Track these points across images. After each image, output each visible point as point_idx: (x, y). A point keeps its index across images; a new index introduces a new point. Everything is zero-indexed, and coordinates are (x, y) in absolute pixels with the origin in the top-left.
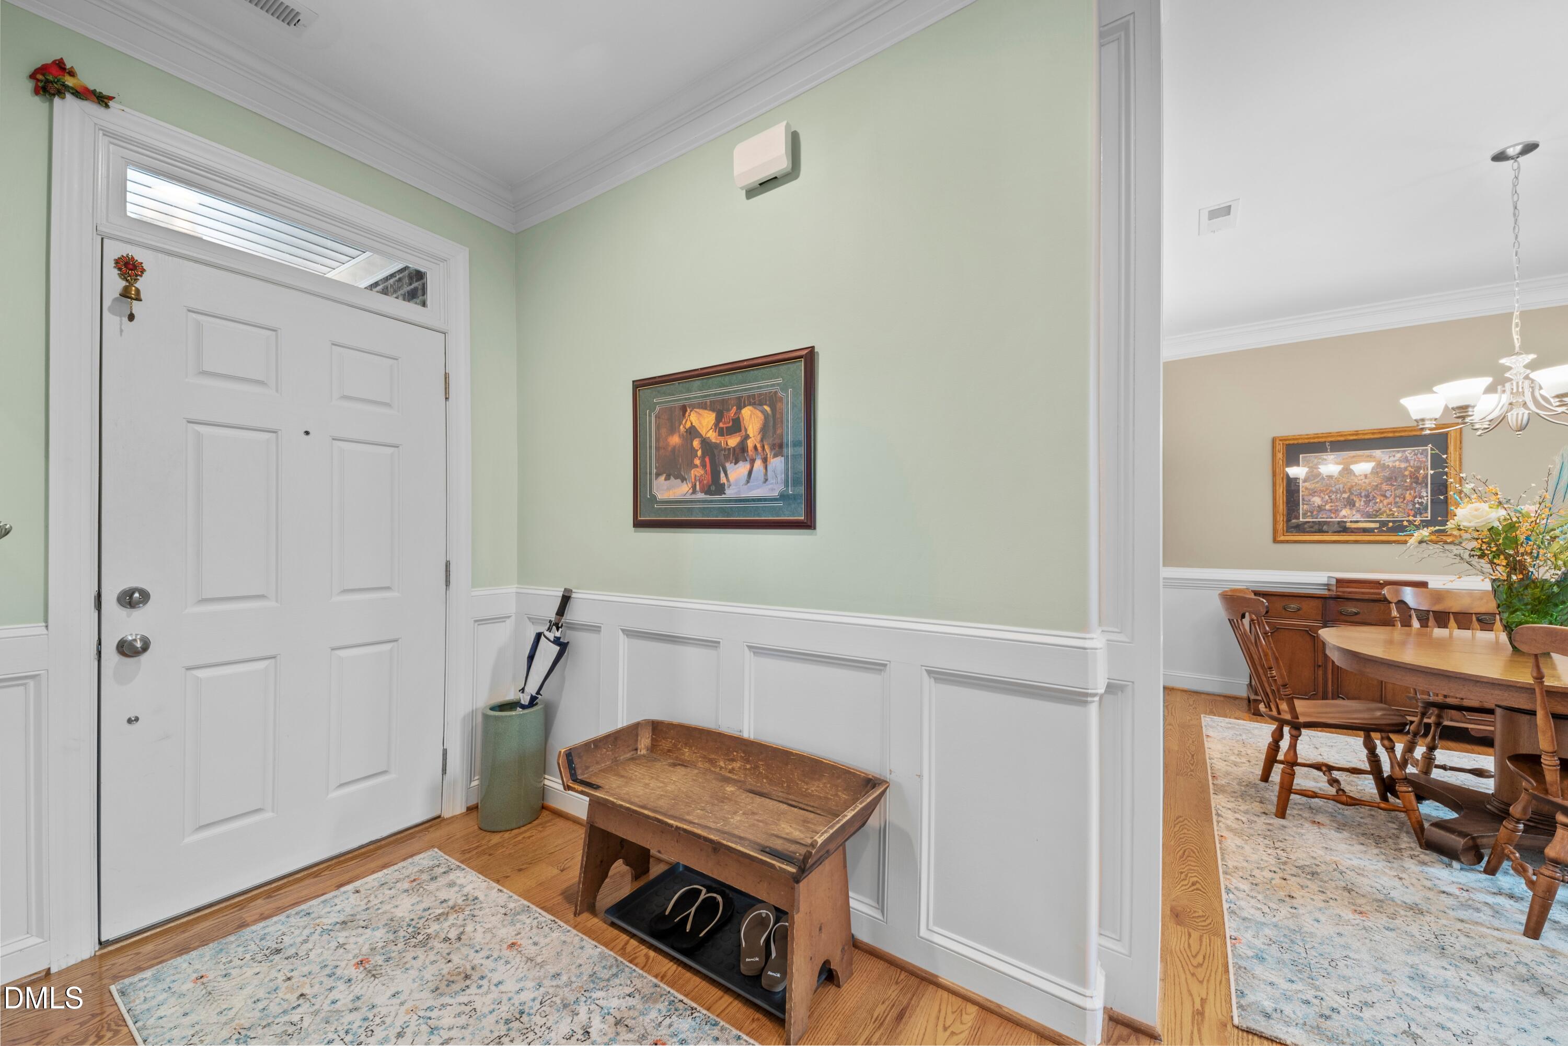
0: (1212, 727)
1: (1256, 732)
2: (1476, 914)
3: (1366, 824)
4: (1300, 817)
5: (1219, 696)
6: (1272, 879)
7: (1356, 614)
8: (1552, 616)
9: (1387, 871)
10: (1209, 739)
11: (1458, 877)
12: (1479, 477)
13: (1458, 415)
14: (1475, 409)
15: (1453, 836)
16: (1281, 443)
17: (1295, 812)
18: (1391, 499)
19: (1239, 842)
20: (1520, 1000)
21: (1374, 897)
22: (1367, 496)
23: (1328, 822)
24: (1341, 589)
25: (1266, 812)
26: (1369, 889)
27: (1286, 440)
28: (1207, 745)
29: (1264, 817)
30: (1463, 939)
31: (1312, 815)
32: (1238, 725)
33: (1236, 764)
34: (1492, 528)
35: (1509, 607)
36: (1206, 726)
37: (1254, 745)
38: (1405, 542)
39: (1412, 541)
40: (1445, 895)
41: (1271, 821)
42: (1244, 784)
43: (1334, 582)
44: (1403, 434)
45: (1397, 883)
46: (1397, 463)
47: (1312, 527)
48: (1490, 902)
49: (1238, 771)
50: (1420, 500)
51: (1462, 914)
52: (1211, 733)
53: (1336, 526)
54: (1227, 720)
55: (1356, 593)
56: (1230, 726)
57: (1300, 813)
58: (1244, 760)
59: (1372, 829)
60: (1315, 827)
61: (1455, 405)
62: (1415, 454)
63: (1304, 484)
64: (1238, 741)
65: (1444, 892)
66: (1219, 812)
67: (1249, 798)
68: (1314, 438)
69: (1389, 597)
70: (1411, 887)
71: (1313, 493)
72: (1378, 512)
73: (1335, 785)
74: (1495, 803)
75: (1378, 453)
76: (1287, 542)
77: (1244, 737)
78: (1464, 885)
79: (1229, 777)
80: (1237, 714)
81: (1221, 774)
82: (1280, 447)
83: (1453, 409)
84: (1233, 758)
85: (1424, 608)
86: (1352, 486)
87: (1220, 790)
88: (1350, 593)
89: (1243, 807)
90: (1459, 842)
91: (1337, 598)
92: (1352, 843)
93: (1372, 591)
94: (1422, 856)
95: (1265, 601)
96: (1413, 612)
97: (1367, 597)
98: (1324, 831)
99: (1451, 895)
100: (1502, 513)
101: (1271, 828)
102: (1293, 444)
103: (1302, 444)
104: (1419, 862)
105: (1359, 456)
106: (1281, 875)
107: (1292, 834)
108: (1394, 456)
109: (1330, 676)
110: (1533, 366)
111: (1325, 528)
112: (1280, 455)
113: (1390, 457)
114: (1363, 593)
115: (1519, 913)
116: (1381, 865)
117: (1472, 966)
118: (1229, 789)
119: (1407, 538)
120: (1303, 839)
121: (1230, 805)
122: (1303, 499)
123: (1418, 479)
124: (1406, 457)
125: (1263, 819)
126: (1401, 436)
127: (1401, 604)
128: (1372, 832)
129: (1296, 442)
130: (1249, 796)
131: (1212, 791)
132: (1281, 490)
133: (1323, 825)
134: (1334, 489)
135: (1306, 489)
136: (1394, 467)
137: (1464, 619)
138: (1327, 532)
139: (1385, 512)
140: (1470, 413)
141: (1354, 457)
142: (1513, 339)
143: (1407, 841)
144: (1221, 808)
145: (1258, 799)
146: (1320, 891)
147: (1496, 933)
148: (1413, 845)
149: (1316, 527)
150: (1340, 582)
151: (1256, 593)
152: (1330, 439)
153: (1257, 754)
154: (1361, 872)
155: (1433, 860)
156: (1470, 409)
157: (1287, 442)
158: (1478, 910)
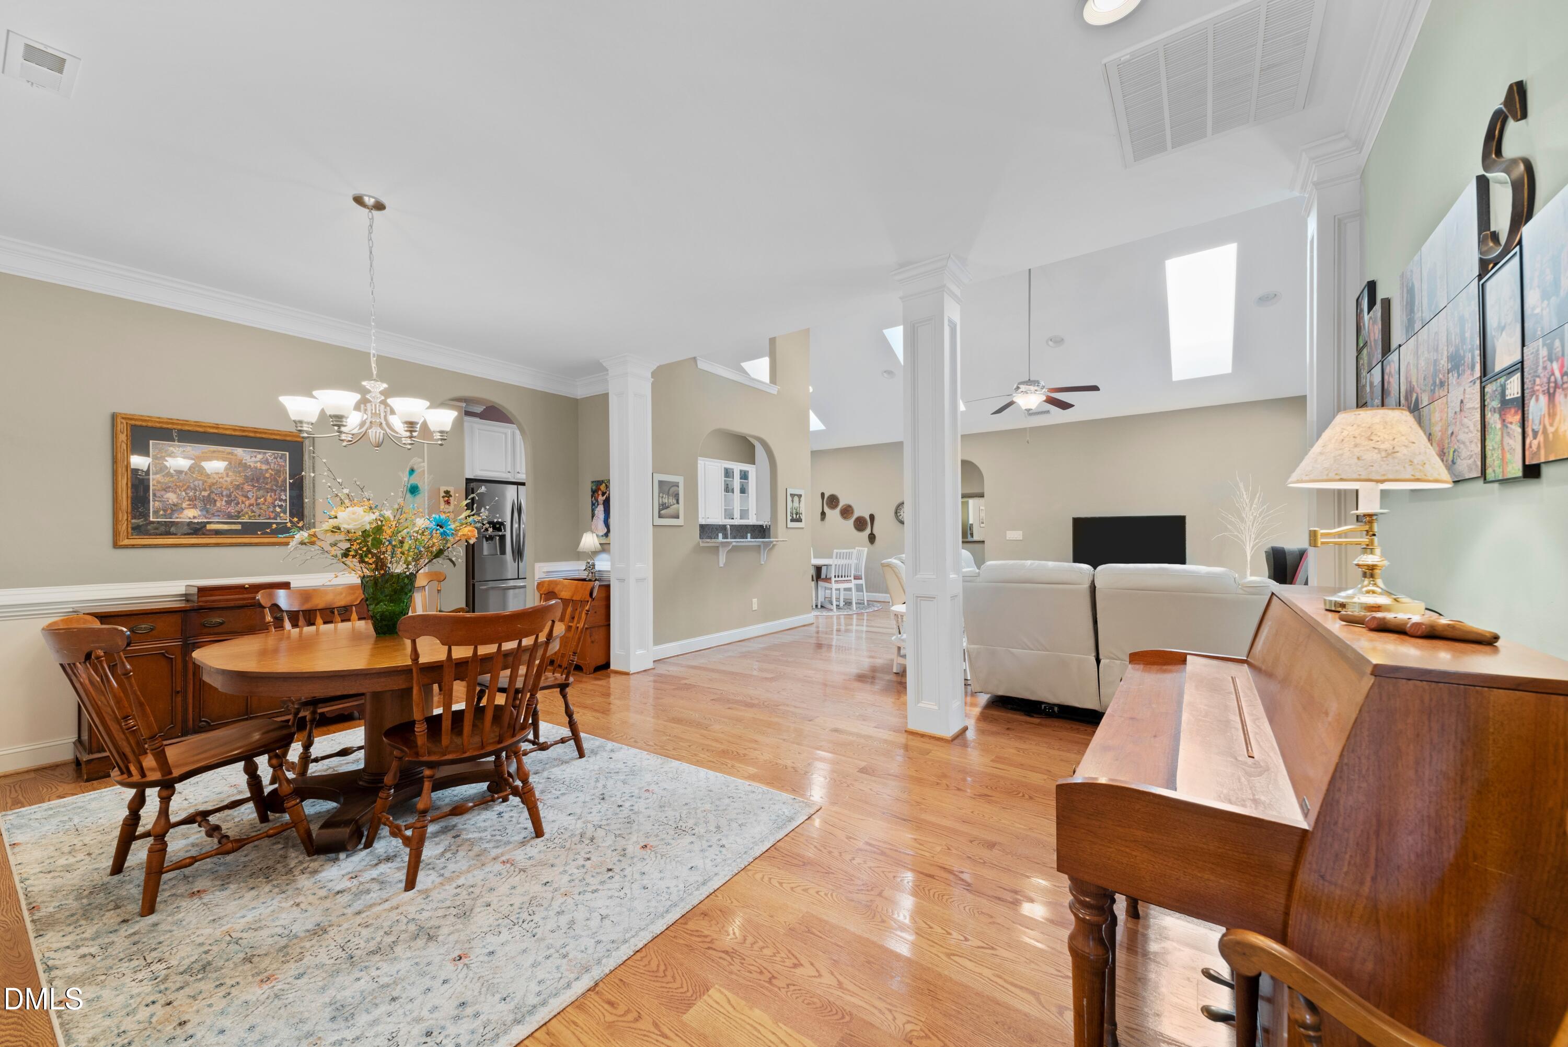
0: (20, 827)
1: (94, 805)
2: (368, 897)
3: (251, 861)
4: (174, 898)
5: (28, 772)
6: (152, 1016)
7: (221, 624)
8: (404, 602)
9: (283, 905)
10: (17, 849)
11: (346, 868)
12: (358, 483)
13: (335, 423)
14: (348, 420)
15: (340, 830)
16: (124, 421)
17: (167, 894)
18: (253, 501)
19: (91, 991)
20: (417, 960)
21: (277, 946)
22: (229, 496)
23: (209, 883)
24: (204, 599)
25: (127, 917)
26: (270, 941)
27: (131, 419)
28: (12, 860)
29: (125, 927)
30: (365, 932)
31: (189, 886)
32: (64, 806)
33: (68, 869)
34: (366, 530)
35: (374, 599)
36: (8, 830)
37: (94, 826)
38: (287, 544)
39: (293, 543)
40: (340, 895)
41: (136, 928)
42: (86, 893)
43: (195, 590)
44: (264, 436)
45: (296, 912)
46: (258, 465)
47: (156, 529)
48: (375, 876)
49: (73, 879)
50: (280, 503)
51: (358, 905)
52: (19, 838)
53: (186, 527)
54: (45, 805)
55: (220, 601)
56: (51, 812)
57: (174, 891)
58: (80, 856)
59: (259, 863)
60: (196, 901)
61: (333, 413)
62: (275, 458)
63: (155, 476)
64: (68, 830)
65: (338, 892)
66: (50, 963)
67: (96, 911)
68: (167, 423)
69: (263, 602)
70: (310, 908)
71: (166, 489)
72: (239, 514)
73: (216, 834)
74: (366, 777)
75: (239, 451)
76: (133, 546)
77: (76, 820)
78: (352, 872)
79: (60, 895)
80: (61, 789)
81: (44, 898)
82: (121, 426)
83: (330, 416)
84: (62, 861)
85: (295, 608)
86: (213, 484)
87: (44, 925)
88: (214, 601)
89: (90, 931)
90: (343, 832)
91: (198, 610)
92: (240, 894)
93: (237, 596)
94: (312, 865)
95: (125, 629)
96: (285, 614)
97: (232, 604)
98: (206, 898)
99: (344, 891)
100: (373, 517)
101: (136, 938)
102: (141, 426)
103: (152, 427)
104: (311, 873)
105: (219, 452)
106: (162, 1002)
107: (168, 928)
108: (255, 457)
109: (190, 701)
110: (386, 394)
111: (173, 529)
112: (122, 437)
113: (251, 457)
114: (227, 600)
115: (396, 873)
116: (276, 902)
117: (377, 957)
118: (61, 916)
119: (290, 540)
120: (184, 927)
121: (68, 941)
122: (154, 495)
123: (278, 482)
124: (267, 460)
125: (125, 930)
126: (263, 438)
127: (275, 607)
128: (260, 866)
129: (144, 424)
130: (96, 907)
131: (32, 935)
132: (123, 482)
133: (205, 891)
134: (192, 485)
135: (159, 482)
136: (256, 468)
137: (330, 614)
138: (175, 534)
139: (247, 513)
140: (344, 424)
141: (214, 452)
142: (371, 367)
143: (295, 857)
144: (52, 954)
145: (111, 906)
146: (217, 986)
147: (387, 905)
148: (301, 858)
149: (162, 529)
150: (202, 590)
151: (104, 617)
152: (179, 427)
153: (100, 838)
154: (258, 925)
155: (321, 863)
156: (344, 420)
157: (133, 422)
158: (368, 891)
